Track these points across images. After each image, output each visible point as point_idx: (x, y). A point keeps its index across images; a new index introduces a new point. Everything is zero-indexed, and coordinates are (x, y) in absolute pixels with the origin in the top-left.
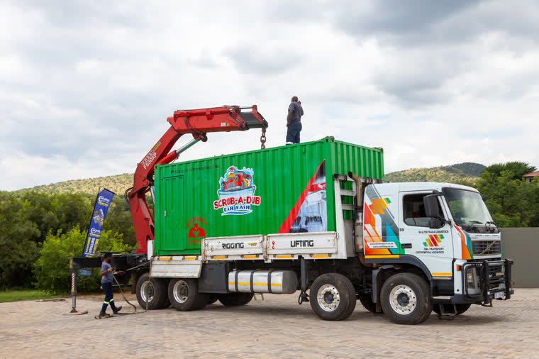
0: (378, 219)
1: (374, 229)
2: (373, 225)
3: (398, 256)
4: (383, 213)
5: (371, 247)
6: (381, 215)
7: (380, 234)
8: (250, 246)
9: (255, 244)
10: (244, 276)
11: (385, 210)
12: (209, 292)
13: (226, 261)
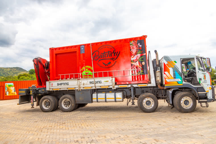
0: (171, 70)
1: (169, 74)
2: (169, 72)
3: (182, 85)
4: (174, 67)
5: (168, 81)
6: (172, 68)
7: (173, 76)
8: (105, 82)
9: (108, 81)
10: (101, 96)
11: (174, 66)
12: (78, 103)
13: (91, 89)
